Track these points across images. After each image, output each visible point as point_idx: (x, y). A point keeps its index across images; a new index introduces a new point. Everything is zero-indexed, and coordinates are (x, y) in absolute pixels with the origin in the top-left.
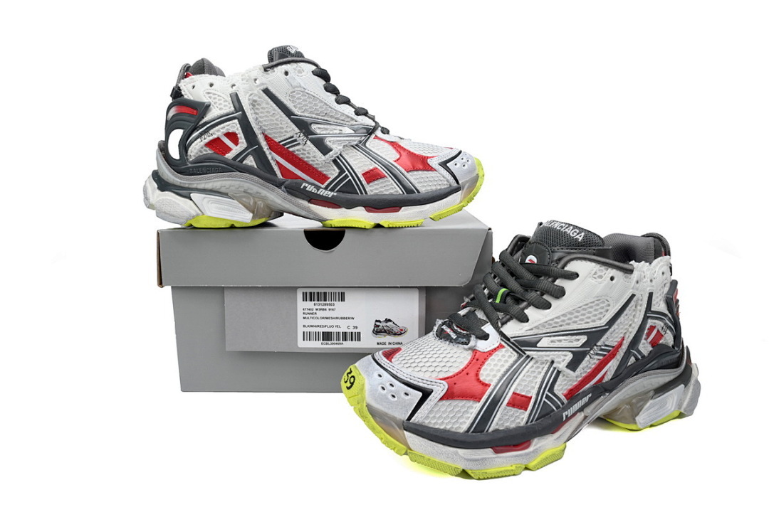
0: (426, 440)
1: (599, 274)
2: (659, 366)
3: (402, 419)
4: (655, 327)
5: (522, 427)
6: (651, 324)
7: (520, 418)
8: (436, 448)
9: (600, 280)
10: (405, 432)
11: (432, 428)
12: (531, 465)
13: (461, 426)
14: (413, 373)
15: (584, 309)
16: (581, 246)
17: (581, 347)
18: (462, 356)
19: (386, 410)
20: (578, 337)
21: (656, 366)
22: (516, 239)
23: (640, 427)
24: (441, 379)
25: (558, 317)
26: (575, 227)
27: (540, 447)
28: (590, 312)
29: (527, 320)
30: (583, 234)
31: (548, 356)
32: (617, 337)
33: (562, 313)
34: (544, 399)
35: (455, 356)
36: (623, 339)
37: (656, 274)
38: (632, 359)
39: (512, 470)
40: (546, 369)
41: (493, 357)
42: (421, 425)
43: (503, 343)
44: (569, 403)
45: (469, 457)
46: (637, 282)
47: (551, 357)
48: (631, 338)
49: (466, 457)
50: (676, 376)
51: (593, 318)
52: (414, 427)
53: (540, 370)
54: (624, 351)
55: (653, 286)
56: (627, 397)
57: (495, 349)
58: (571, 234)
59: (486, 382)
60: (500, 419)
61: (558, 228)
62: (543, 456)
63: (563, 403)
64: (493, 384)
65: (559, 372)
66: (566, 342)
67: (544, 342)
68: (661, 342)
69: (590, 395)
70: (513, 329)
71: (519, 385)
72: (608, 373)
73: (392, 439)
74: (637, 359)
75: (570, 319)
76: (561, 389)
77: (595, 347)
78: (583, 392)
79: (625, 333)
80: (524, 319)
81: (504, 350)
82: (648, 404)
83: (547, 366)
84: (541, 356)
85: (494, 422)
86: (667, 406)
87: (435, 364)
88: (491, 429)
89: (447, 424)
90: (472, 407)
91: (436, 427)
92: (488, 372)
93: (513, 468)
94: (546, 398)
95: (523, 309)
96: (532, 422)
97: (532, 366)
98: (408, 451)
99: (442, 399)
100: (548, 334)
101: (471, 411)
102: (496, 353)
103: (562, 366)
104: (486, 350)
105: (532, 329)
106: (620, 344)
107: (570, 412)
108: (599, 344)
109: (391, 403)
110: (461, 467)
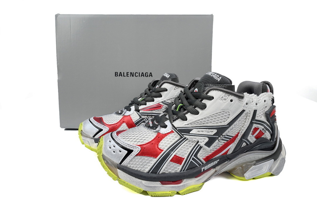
0: (127, 175)
1: (224, 98)
2: (260, 149)
3: (117, 163)
4: (258, 128)
5: (178, 173)
6: (255, 127)
7: (177, 168)
8: (131, 179)
9: (225, 101)
10: (118, 169)
11: (131, 169)
12: (180, 192)
13: (145, 169)
14: (126, 141)
15: (215, 116)
16: (219, 84)
17: (214, 135)
18: (152, 135)
19: (110, 158)
20: (212, 130)
21: (258, 148)
22: (193, 81)
23: (246, 179)
24: (138, 146)
25: (202, 119)
26: (218, 74)
27: (187, 184)
28: (218, 118)
29: (186, 120)
30: (221, 78)
31: (196, 138)
32: (235, 132)
33: (204, 117)
34: (191, 160)
35: (148, 135)
36: (239, 133)
37: (260, 101)
38: (244, 144)
39: (169, 194)
40: (194, 145)
41: (167, 137)
42: (126, 167)
43: (173, 130)
44: (206, 163)
45: (147, 185)
46: (247, 104)
47: (197, 139)
48: (243, 133)
49: (146, 185)
50: (270, 155)
51: (220, 121)
52: (122, 167)
53: (191, 145)
54: (239, 139)
55: (257, 107)
56: (240, 163)
57: (169, 133)
58: (215, 78)
59: (162, 149)
60: (166, 168)
61: (210, 75)
62: (188, 188)
63: (203, 163)
64: (165, 150)
65: (201, 147)
66: (205, 132)
67: (194, 131)
68: (263, 136)
69: (219, 160)
70: (179, 123)
71: (178, 151)
72: (230, 150)
73: (111, 172)
74: (247, 144)
75: (208, 120)
76: (202, 155)
77: (221, 136)
78: (215, 158)
79: (240, 130)
80: (185, 119)
81: (173, 134)
82: (251, 168)
83: (195, 143)
84: (191, 138)
85: (162, 169)
86: (263, 169)
87: (137, 138)
88: (161, 172)
89: (139, 168)
90: (152, 160)
91: (134, 169)
92: (163, 144)
93: (170, 193)
94: (192, 159)
95: (185, 114)
96: (184, 171)
97: (187, 143)
98: (118, 178)
99: (137, 155)
100: (196, 128)
101: (151, 162)
102: (169, 135)
103: (202, 144)
104: (164, 133)
105: (188, 124)
106: (237, 136)
107: (206, 168)
108: (223, 134)
109: (113, 155)
110: (143, 189)
